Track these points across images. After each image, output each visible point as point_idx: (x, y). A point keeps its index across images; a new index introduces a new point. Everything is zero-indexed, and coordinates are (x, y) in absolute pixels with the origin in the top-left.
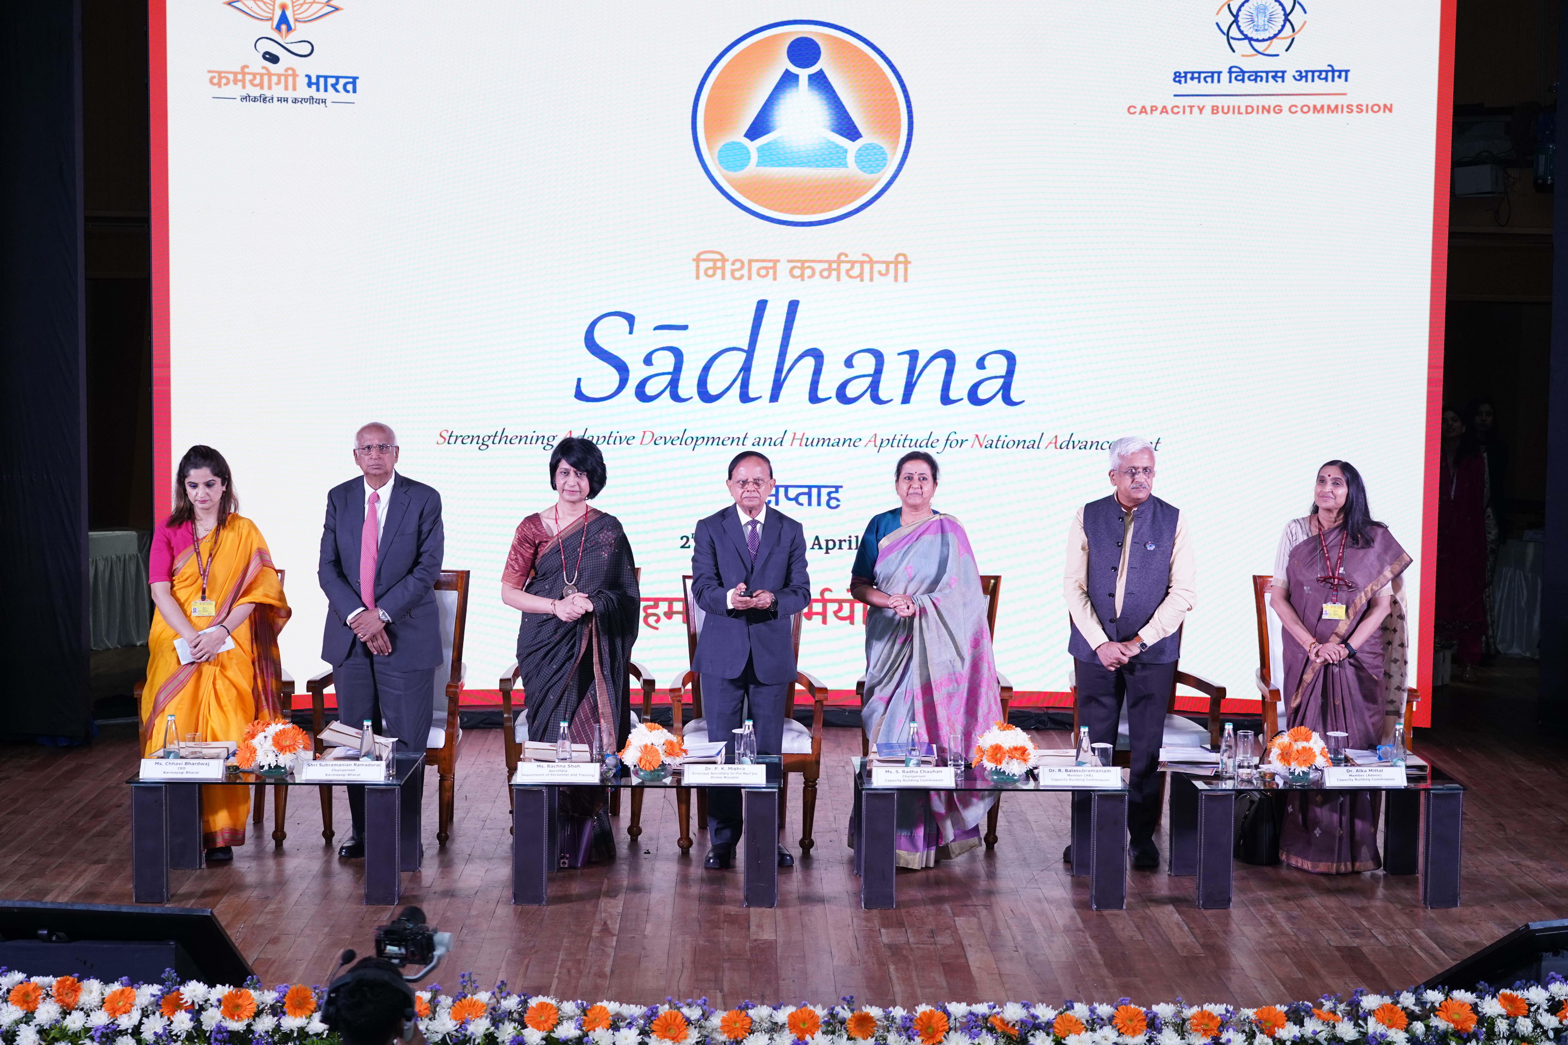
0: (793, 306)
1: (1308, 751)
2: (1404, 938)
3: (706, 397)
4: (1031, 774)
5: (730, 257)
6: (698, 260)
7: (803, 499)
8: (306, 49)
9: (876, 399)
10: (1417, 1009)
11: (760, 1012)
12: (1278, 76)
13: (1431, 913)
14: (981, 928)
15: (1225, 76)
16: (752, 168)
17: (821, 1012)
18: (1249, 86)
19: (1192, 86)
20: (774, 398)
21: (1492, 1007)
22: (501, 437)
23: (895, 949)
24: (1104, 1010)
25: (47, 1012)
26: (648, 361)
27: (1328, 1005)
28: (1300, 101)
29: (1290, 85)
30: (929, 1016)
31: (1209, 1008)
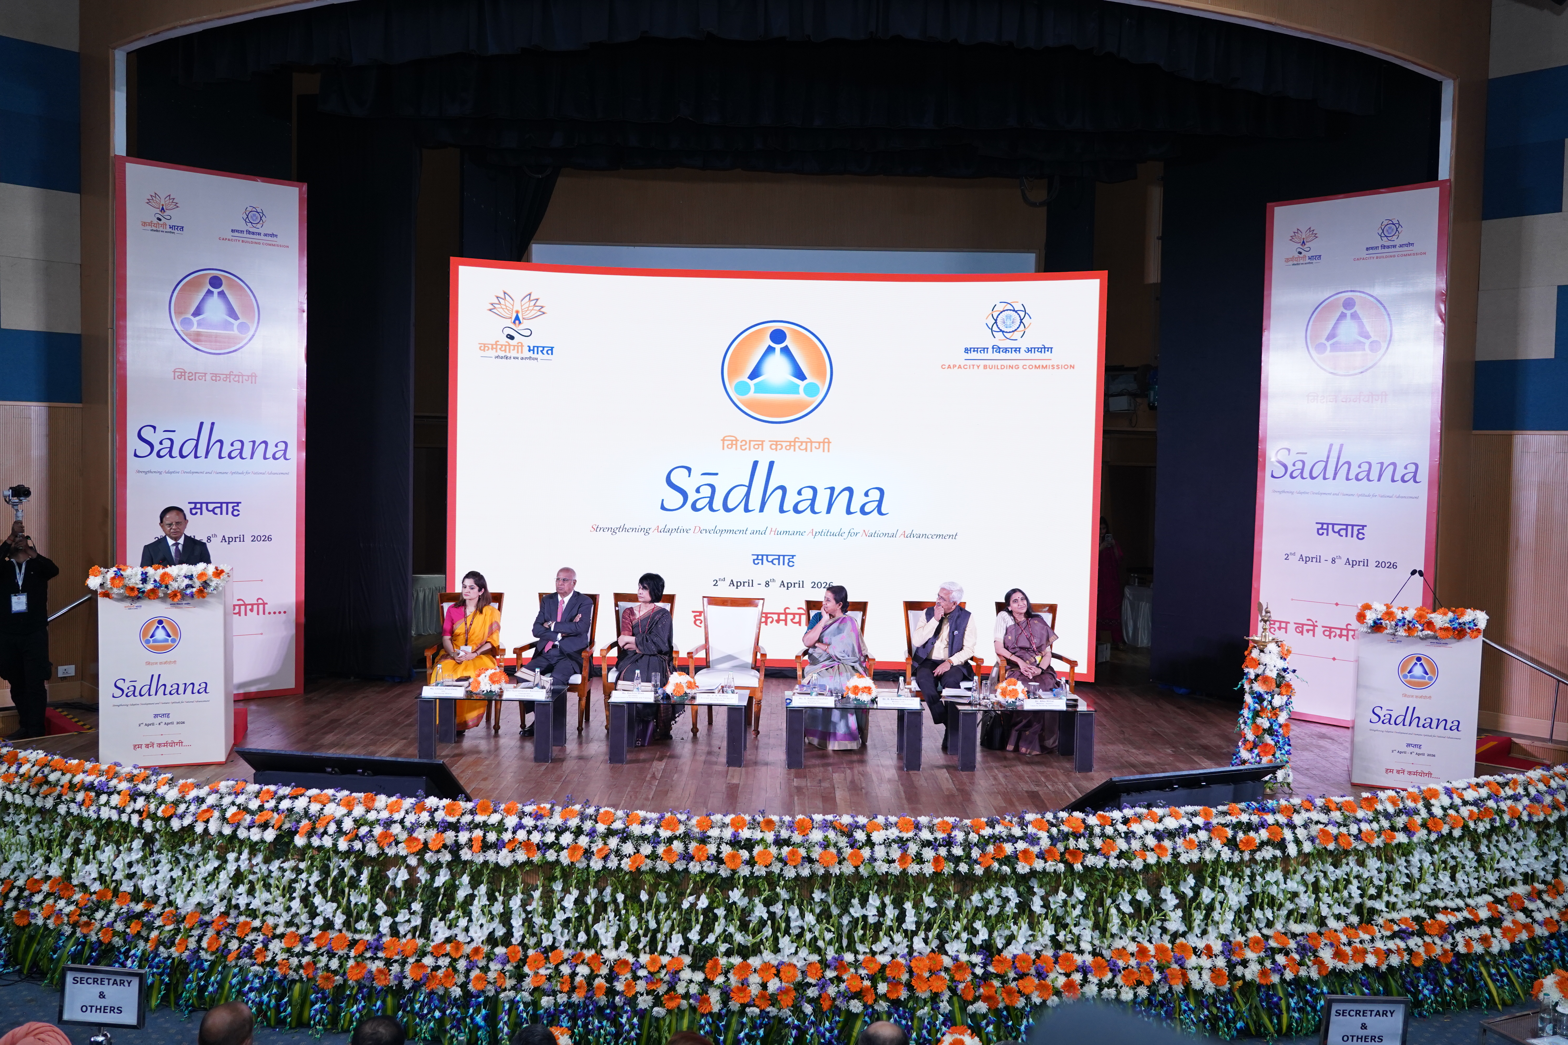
0: (772, 464)
1: (1015, 691)
2: (1061, 787)
3: (727, 509)
4: (874, 701)
5: (740, 439)
6: (723, 440)
7: (776, 562)
8: (528, 333)
9: (813, 511)
10: (1054, 821)
11: (717, 818)
12: (1017, 350)
13: (1078, 775)
14: (845, 779)
15: (990, 350)
16: (752, 395)
17: (747, 818)
18: (1002, 355)
19: (973, 355)
20: (761, 510)
21: (1092, 820)
22: (623, 529)
23: (799, 789)
24: (893, 819)
25: (358, 811)
26: (698, 491)
27: (1008, 818)
28: (1028, 363)
29: (1023, 355)
30: (803, 821)
31: (946, 819)
